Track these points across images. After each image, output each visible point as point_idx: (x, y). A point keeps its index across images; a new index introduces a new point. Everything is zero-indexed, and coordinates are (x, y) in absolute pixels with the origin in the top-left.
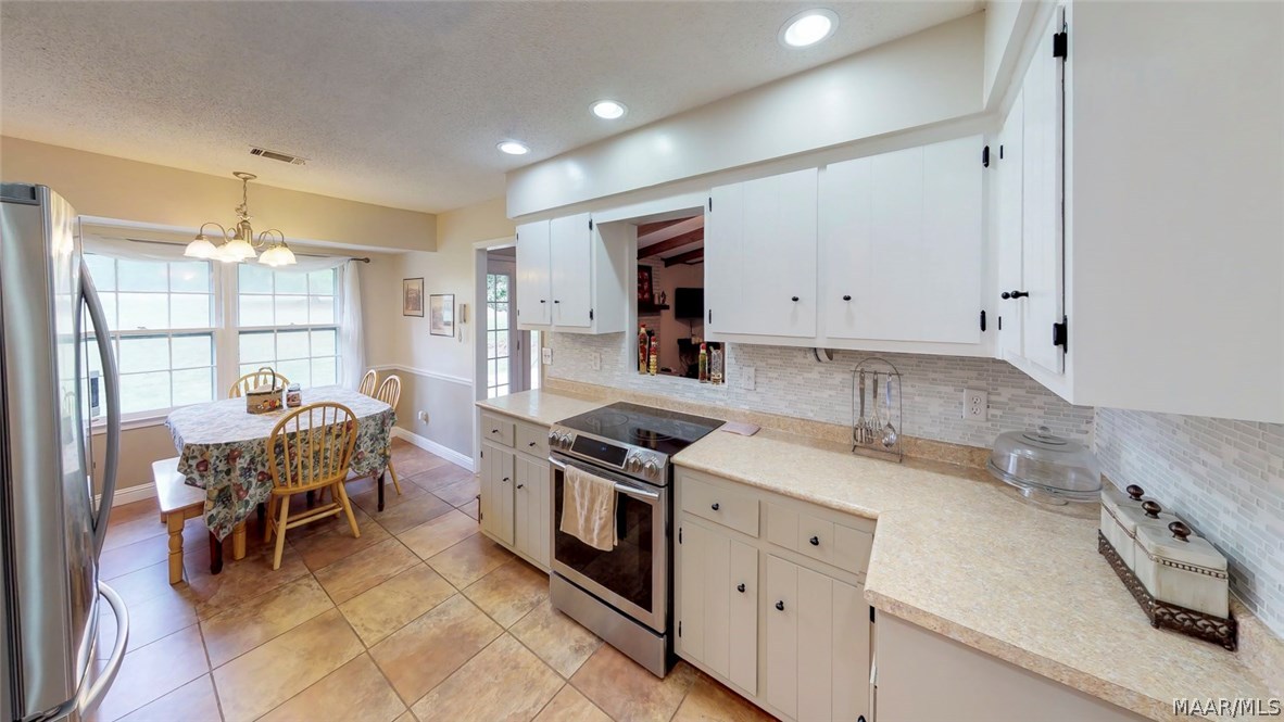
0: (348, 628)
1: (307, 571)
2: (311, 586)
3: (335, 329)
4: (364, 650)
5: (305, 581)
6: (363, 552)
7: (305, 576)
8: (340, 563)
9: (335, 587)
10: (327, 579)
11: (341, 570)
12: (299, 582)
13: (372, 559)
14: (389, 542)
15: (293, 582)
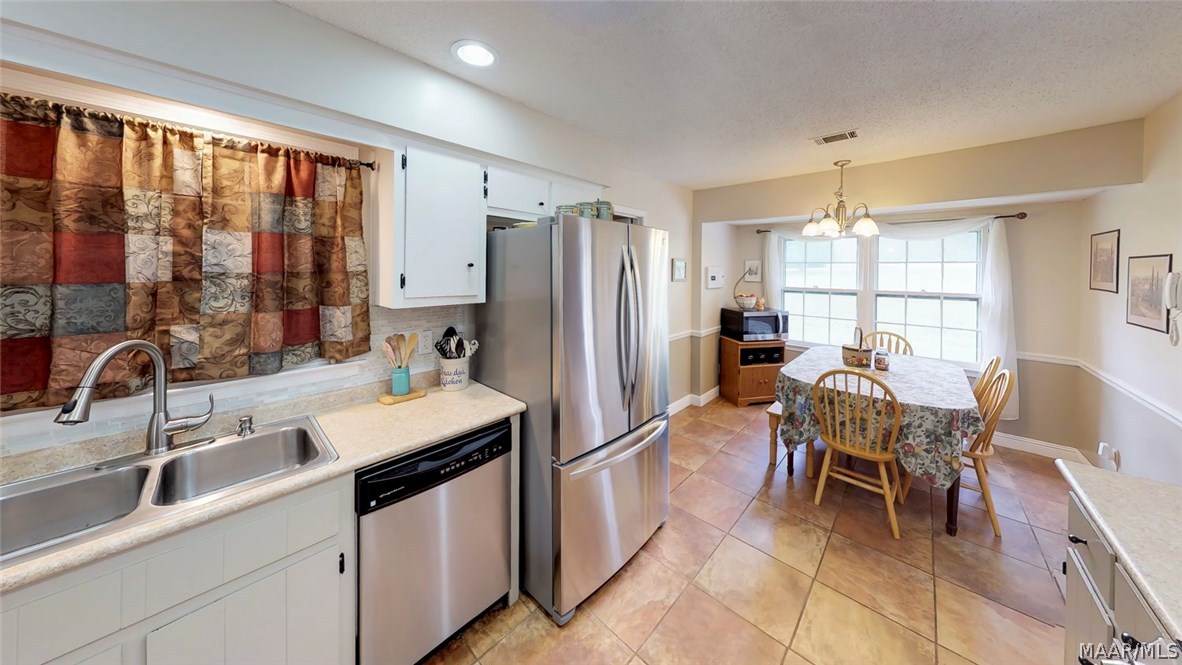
0: (800, 609)
1: (829, 526)
2: (819, 541)
3: (976, 300)
4: (787, 644)
5: (820, 533)
6: (885, 558)
7: (825, 530)
8: (858, 546)
9: (833, 561)
10: (835, 550)
11: (851, 553)
12: (817, 530)
13: (886, 573)
14: (921, 575)
15: (815, 525)
